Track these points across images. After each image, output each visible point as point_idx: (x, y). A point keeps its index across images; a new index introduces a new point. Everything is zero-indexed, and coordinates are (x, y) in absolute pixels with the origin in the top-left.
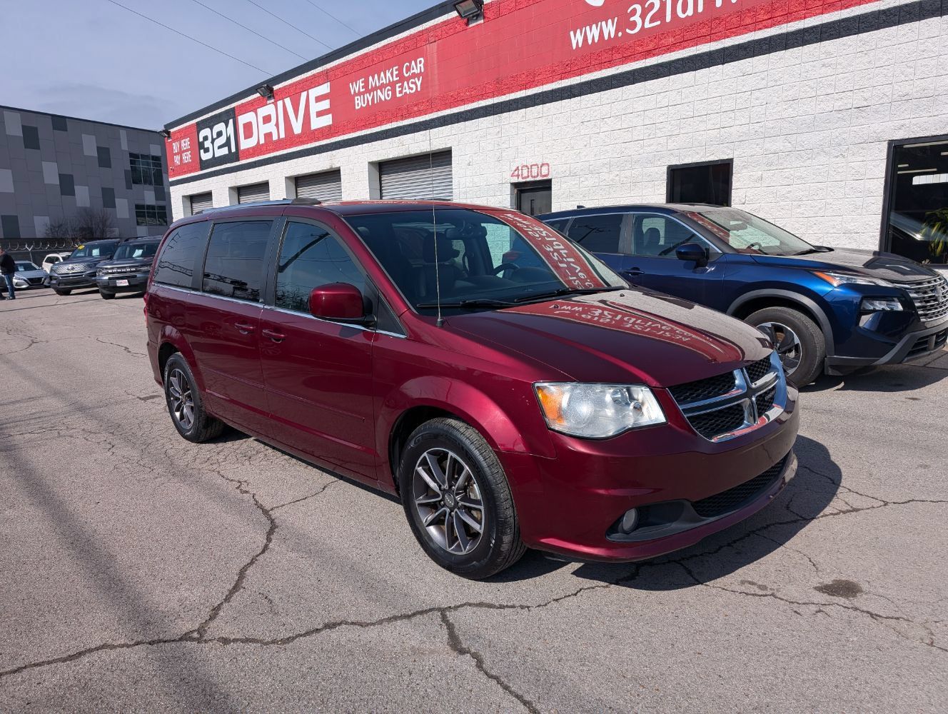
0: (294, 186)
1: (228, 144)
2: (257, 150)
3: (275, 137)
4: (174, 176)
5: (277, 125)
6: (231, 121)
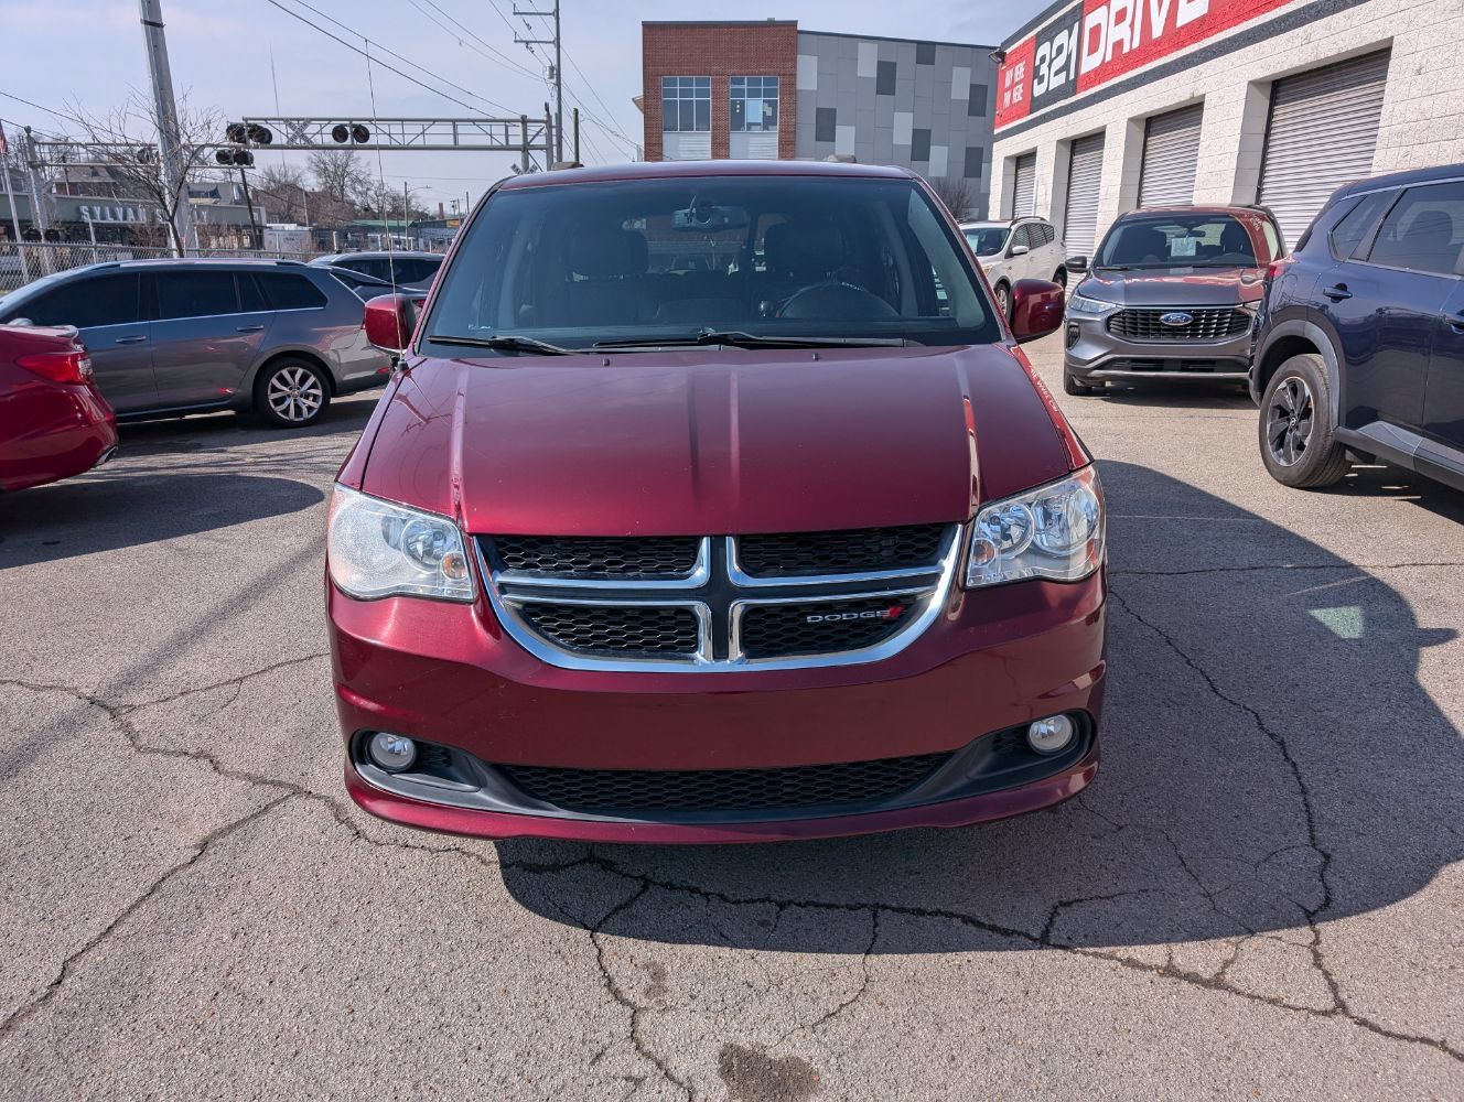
0: (1143, 135)
1: (1066, 67)
2: (1102, 72)
3: (1126, 49)
4: (1001, 124)
5: (1132, 26)
6: (1076, 25)
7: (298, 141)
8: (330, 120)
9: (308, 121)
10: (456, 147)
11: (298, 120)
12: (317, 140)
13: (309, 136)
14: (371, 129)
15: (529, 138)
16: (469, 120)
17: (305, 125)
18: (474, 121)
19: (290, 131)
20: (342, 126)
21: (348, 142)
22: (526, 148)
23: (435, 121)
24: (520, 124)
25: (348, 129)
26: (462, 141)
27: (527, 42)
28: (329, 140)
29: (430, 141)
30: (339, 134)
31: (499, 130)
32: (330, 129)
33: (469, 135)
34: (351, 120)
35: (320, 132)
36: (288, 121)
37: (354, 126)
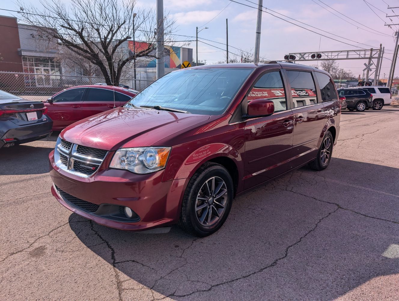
7: (302, 59)
8: (311, 53)
9: (305, 53)
10: (347, 59)
11: (303, 53)
12: (307, 58)
13: (305, 57)
14: (322, 54)
15: (372, 55)
16: (353, 51)
17: (305, 54)
18: (354, 51)
19: (300, 56)
20: (314, 54)
21: (315, 58)
22: (370, 58)
23: (342, 51)
24: (370, 51)
25: (316, 55)
26: (349, 57)
27: (389, 25)
28: (310, 58)
29: (339, 57)
30: (313, 56)
31: (363, 53)
32: (311, 55)
33: (352, 55)
34: (317, 52)
35: (308, 56)
36: (300, 54)
37: (318, 54)
